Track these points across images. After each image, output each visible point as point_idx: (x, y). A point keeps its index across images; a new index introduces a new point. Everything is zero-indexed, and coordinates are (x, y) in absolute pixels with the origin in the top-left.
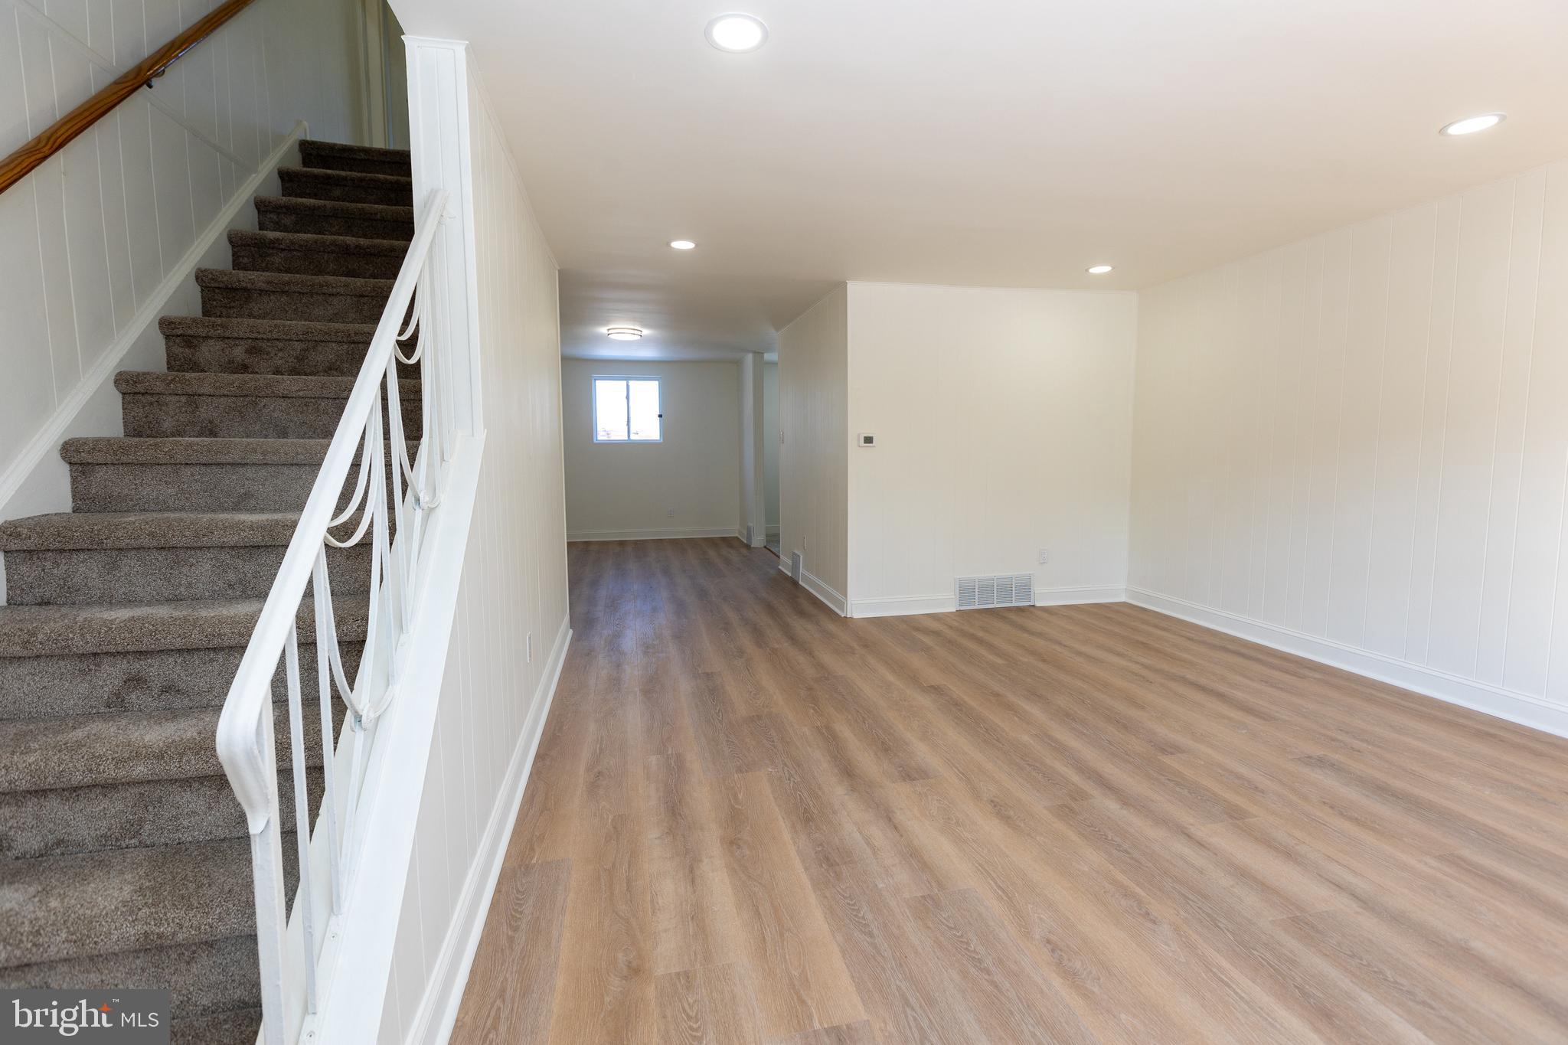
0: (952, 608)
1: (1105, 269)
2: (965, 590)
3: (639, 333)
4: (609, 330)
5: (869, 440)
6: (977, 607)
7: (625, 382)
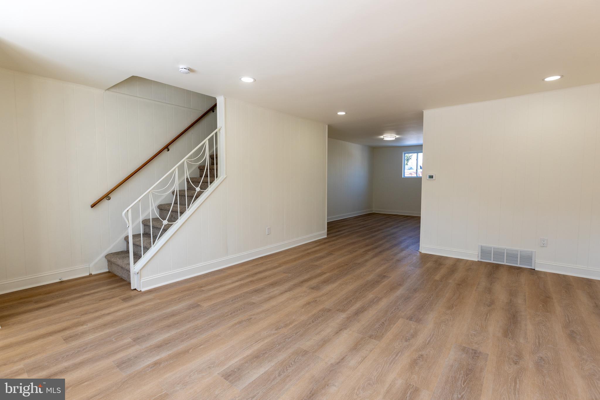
0: (476, 259)
1: (557, 78)
2: (484, 252)
3: (395, 137)
4: (383, 137)
5: (431, 177)
6: (492, 262)
7: (416, 154)
